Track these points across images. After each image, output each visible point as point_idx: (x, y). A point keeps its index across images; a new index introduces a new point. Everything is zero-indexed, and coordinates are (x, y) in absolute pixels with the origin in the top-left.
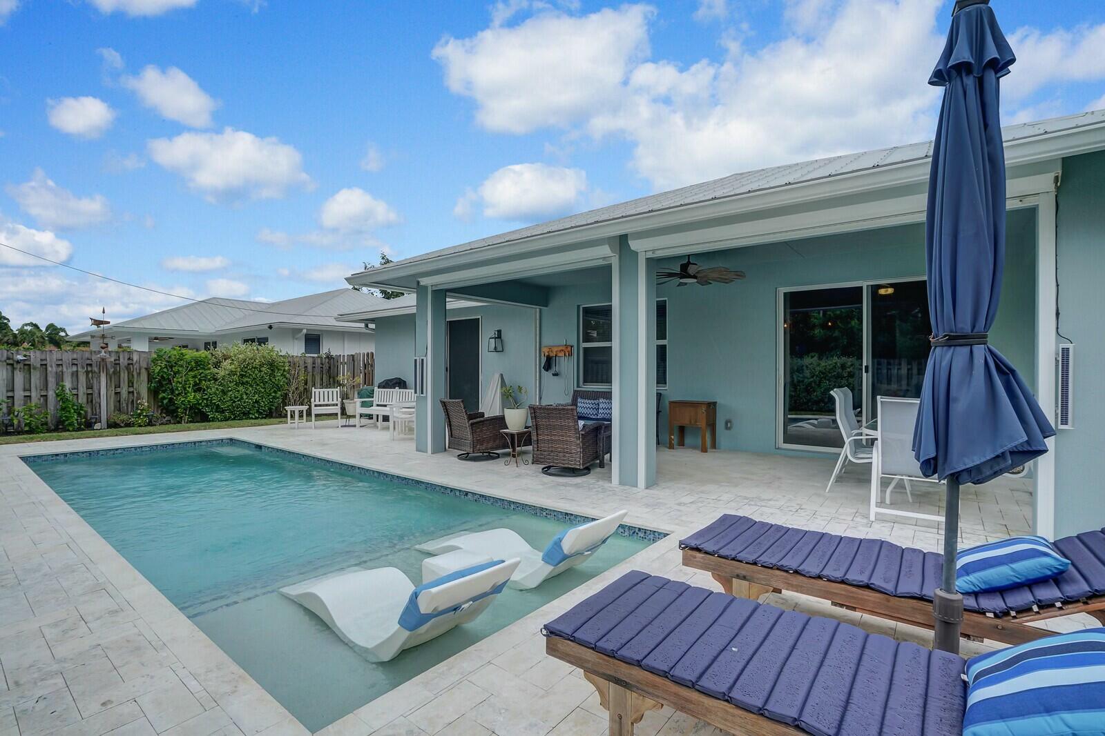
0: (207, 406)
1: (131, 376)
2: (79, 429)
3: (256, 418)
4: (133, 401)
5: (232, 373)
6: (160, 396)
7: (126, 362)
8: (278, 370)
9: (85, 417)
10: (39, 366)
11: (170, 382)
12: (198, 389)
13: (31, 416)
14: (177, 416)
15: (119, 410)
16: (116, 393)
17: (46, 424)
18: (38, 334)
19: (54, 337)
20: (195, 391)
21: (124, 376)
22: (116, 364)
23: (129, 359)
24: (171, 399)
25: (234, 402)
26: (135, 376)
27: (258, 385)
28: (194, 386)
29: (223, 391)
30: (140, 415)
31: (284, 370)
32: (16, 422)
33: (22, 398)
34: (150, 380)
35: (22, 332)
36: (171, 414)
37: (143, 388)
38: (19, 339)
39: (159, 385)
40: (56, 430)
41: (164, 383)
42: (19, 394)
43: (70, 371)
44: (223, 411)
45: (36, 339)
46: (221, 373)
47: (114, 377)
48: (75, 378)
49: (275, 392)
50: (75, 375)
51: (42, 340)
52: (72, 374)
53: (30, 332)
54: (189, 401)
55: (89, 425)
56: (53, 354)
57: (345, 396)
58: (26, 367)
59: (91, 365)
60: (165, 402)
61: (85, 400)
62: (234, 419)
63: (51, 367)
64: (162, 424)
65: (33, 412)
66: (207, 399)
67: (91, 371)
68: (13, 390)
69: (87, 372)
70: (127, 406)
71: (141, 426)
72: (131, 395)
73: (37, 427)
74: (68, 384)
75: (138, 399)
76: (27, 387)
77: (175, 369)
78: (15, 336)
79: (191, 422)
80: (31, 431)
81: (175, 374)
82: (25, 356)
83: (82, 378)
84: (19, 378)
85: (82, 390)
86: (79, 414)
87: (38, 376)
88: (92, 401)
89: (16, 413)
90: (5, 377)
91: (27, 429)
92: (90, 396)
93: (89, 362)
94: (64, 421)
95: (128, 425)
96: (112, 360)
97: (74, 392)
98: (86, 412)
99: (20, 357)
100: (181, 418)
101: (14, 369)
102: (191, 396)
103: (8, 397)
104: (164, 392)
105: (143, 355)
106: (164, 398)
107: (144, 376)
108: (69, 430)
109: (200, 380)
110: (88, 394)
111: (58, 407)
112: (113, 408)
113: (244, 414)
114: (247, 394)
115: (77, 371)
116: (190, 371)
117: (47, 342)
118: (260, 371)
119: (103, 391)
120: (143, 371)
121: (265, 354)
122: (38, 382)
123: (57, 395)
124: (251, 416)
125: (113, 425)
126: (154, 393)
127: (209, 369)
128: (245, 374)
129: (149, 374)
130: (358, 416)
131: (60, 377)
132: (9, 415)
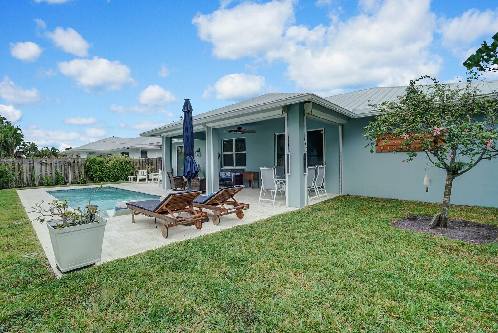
0: (104, 177)
1: (78, 167)
2: (62, 184)
3: (121, 181)
4: (79, 176)
5: (112, 165)
6: (88, 174)
7: (77, 162)
8: (129, 164)
9: (64, 181)
10: (49, 164)
11: (91, 169)
12: (101, 171)
13: (48, 180)
14: (94, 181)
15: (75, 178)
16: (74, 173)
17: (52, 183)
18: (48, 151)
19: (55, 153)
20: (100, 172)
21: (76, 167)
22: (74, 163)
23: (78, 161)
24: (92, 175)
25: (113, 175)
26: (80, 167)
27: (121, 169)
28: (99, 170)
29: (109, 172)
30: (82, 180)
31: (131, 164)
32: (43, 182)
33: (45, 174)
34: (85, 168)
35: (42, 151)
36: (92, 179)
37: (82, 170)
38: (41, 154)
39: (88, 170)
40: (55, 185)
41: (89, 169)
42: (44, 173)
43: (59, 165)
44: (110, 179)
45: (48, 154)
46: (108, 165)
47: (73, 167)
48: (61, 167)
49: (128, 172)
50: (61, 166)
51: (50, 154)
52: (60, 166)
53: (45, 151)
54: (98, 175)
55: (66, 183)
56: (54, 159)
57: (149, 172)
58: (46, 164)
59: (66, 163)
60: (90, 175)
61: (64, 175)
62: (114, 181)
63: (53, 164)
64: (89, 183)
65: (48, 179)
66: (104, 174)
67: (66, 165)
68: (42, 172)
69: (65, 166)
70: (78, 177)
71: (82, 184)
72: (79, 173)
73: (50, 184)
74: (59, 170)
75: (81, 174)
76: (46, 171)
77: (93, 164)
78: (40, 152)
79: (99, 182)
80: (48, 185)
81: (93, 166)
82: (45, 161)
83: (63, 168)
84: (44, 167)
85: (63, 172)
86: (62, 180)
87: (49, 167)
88: (66, 176)
89: (43, 179)
90: (39, 167)
91: (46, 184)
92: (66, 174)
93: (65, 162)
94: (58, 182)
95: (78, 183)
96: (72, 161)
97: (61, 172)
98: (65, 179)
99: (44, 161)
100: (96, 181)
101: (42, 165)
102: (98, 174)
103: (41, 174)
104: (89, 172)
105: (83, 160)
106: (90, 174)
107: (83, 167)
108: (59, 185)
109: (101, 168)
110: (65, 173)
111: (56, 177)
112: (73, 178)
113: (117, 180)
114: (117, 173)
115: (61, 165)
116: (98, 165)
117: (52, 155)
118: (122, 164)
119: (70, 172)
120: (83, 165)
121: (124, 159)
122: (49, 169)
123: (55, 173)
124: (119, 180)
125: (73, 183)
126: (86, 172)
127: (104, 164)
128: (116, 166)
129: (84, 166)
130: (153, 180)
131: (56, 167)
132: (41, 180)
